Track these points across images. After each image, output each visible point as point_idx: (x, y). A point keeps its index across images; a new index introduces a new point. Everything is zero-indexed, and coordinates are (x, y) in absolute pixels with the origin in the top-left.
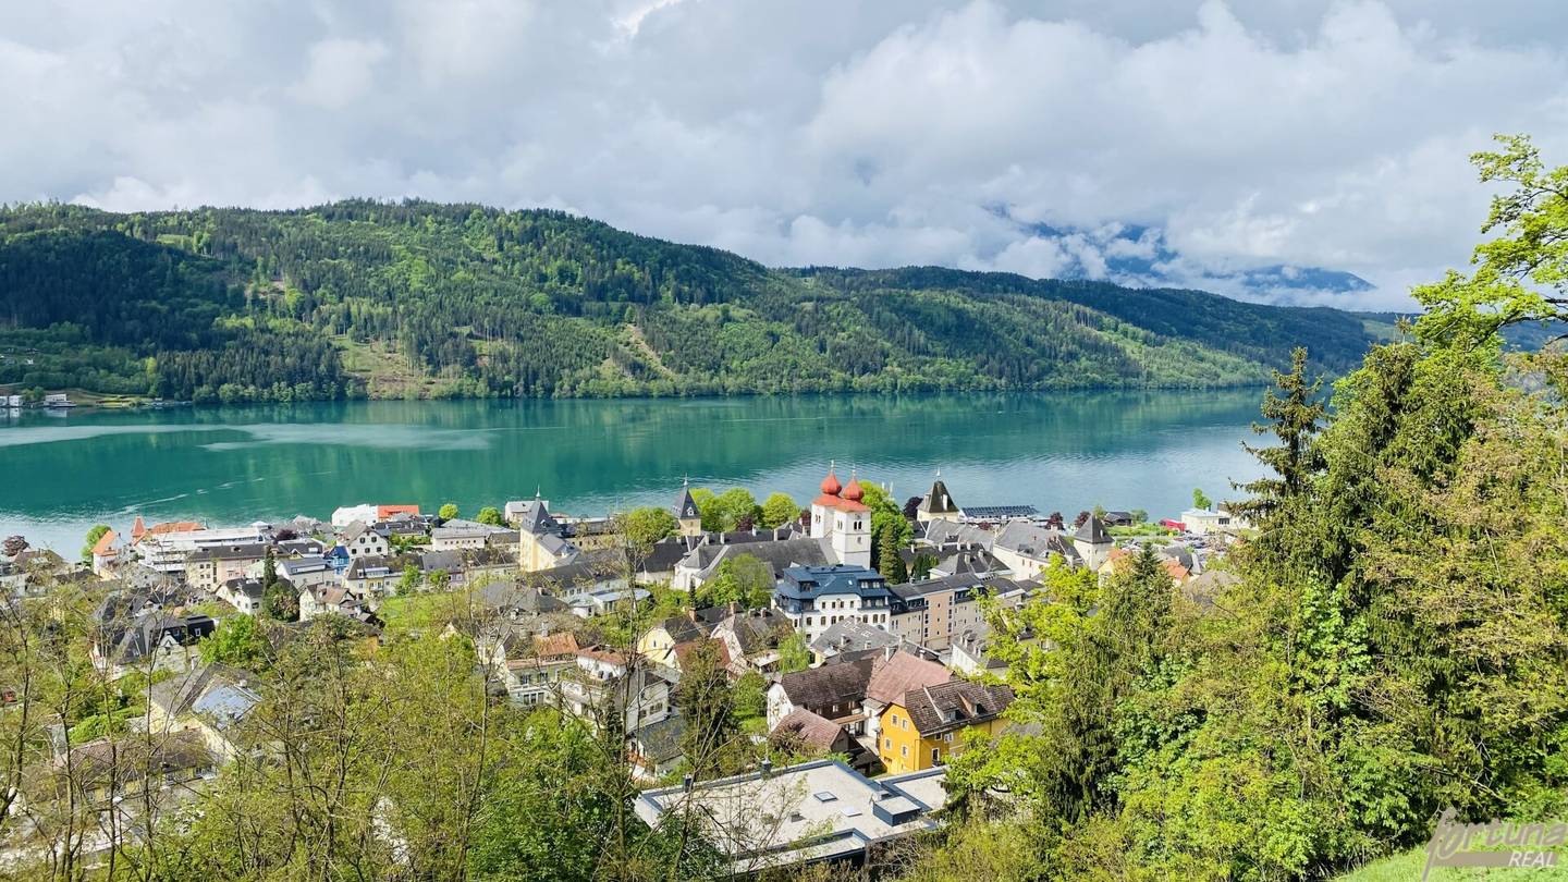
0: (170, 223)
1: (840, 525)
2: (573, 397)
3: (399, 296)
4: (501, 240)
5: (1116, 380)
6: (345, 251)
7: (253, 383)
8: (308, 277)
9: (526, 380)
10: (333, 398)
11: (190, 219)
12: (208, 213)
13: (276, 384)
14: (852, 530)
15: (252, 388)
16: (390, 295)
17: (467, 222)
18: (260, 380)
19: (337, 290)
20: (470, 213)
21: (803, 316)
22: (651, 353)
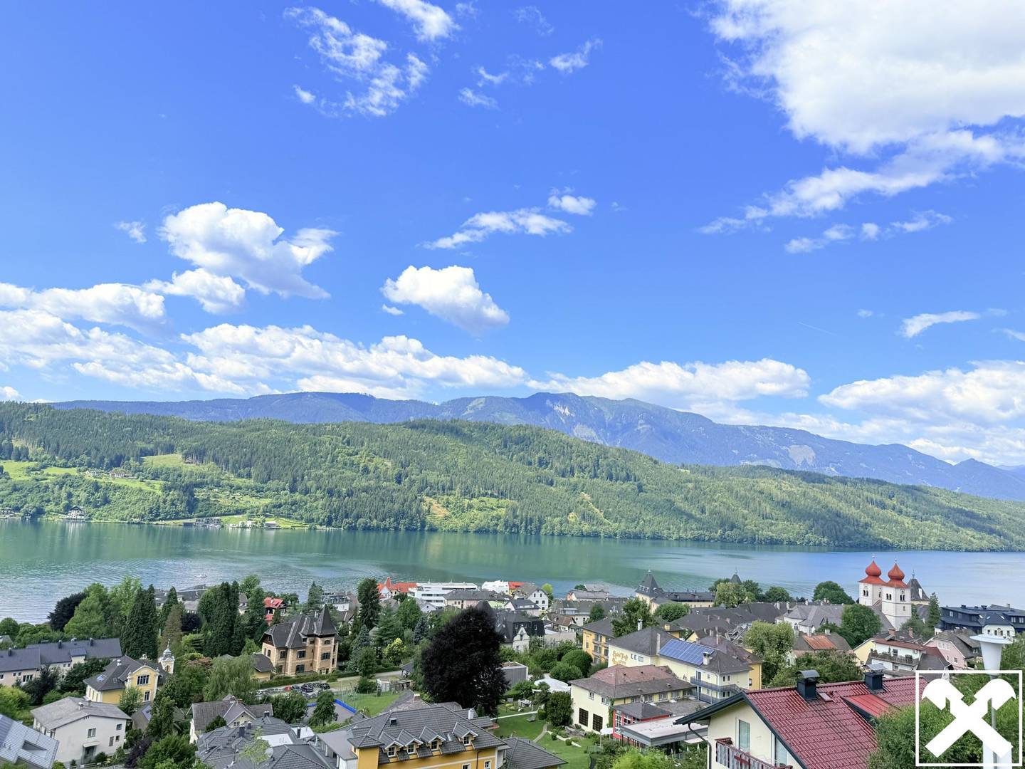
0: (327, 429)
1: (889, 597)
2: (553, 534)
3: (452, 471)
4: (506, 442)
5: (901, 542)
6: (422, 446)
7: (376, 518)
8: (403, 460)
9: (526, 522)
10: (419, 529)
11: (338, 427)
12: (348, 424)
13: (388, 520)
14: (899, 601)
15: (375, 521)
16: (447, 471)
17: (488, 431)
18: (379, 517)
19: (419, 467)
20: (488, 426)
21: (689, 492)
22: (598, 511)
